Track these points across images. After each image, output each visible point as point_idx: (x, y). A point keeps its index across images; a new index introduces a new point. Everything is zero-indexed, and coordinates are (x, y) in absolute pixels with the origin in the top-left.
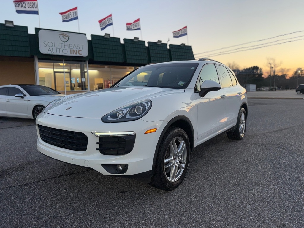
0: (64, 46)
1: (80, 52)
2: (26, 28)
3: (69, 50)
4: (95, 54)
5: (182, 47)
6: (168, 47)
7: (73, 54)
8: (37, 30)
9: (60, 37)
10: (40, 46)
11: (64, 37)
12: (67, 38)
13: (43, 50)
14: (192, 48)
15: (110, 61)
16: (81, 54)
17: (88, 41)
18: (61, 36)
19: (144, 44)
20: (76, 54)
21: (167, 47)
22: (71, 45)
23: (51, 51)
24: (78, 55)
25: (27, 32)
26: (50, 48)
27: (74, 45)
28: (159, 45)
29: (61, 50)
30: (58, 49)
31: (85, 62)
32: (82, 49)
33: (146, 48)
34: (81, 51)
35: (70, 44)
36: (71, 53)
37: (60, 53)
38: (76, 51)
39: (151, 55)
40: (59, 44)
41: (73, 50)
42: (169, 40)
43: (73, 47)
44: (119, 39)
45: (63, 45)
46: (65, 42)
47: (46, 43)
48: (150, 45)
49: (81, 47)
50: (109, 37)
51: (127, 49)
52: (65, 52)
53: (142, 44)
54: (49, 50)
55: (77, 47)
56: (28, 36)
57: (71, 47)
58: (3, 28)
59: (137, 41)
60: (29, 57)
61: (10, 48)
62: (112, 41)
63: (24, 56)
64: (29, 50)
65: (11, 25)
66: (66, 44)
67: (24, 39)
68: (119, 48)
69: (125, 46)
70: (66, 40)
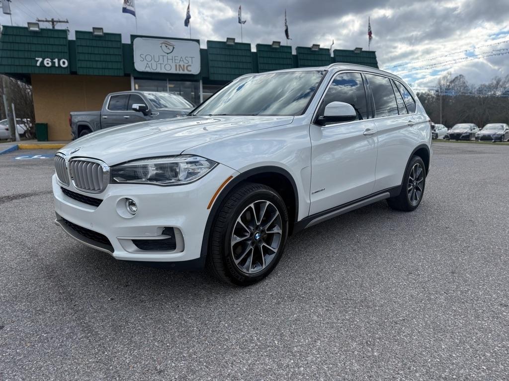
0: (168, 59)
1: (189, 68)
2: (120, 35)
3: (173, 66)
4: (211, 70)
5: (356, 53)
6: (332, 55)
7: (179, 70)
8: (133, 37)
9: (161, 47)
10: (135, 61)
11: (166, 47)
12: (171, 48)
13: (140, 66)
14: (376, 53)
16: (190, 71)
17: (202, 51)
18: (163, 46)
19: (290, 51)
20: (183, 70)
21: (330, 55)
22: (176, 58)
23: (149, 67)
24: (186, 72)
25: (121, 41)
26: (149, 63)
27: (181, 57)
28: (315, 51)
29: (163, 66)
30: (159, 64)
31: (199, 82)
32: (192, 63)
33: (292, 57)
34: (190, 66)
36: (176, 70)
37: (161, 69)
38: (184, 66)
41: (180, 66)
42: (333, 44)
43: (179, 61)
44: (249, 45)
45: (165, 58)
46: (168, 54)
47: (144, 57)
48: (299, 53)
49: (190, 60)
50: (233, 44)
51: (260, 60)
52: (168, 67)
53: (286, 51)
54: (148, 66)
55: (185, 60)
56: (122, 47)
57: (176, 61)
58: (91, 38)
59: (278, 47)
60: (122, 76)
61: (99, 65)
62: (237, 49)
63: (116, 75)
64: (122, 67)
65: (101, 34)
66: (170, 56)
67: (116, 52)
68: (249, 60)
69: (258, 56)
70: (170, 51)
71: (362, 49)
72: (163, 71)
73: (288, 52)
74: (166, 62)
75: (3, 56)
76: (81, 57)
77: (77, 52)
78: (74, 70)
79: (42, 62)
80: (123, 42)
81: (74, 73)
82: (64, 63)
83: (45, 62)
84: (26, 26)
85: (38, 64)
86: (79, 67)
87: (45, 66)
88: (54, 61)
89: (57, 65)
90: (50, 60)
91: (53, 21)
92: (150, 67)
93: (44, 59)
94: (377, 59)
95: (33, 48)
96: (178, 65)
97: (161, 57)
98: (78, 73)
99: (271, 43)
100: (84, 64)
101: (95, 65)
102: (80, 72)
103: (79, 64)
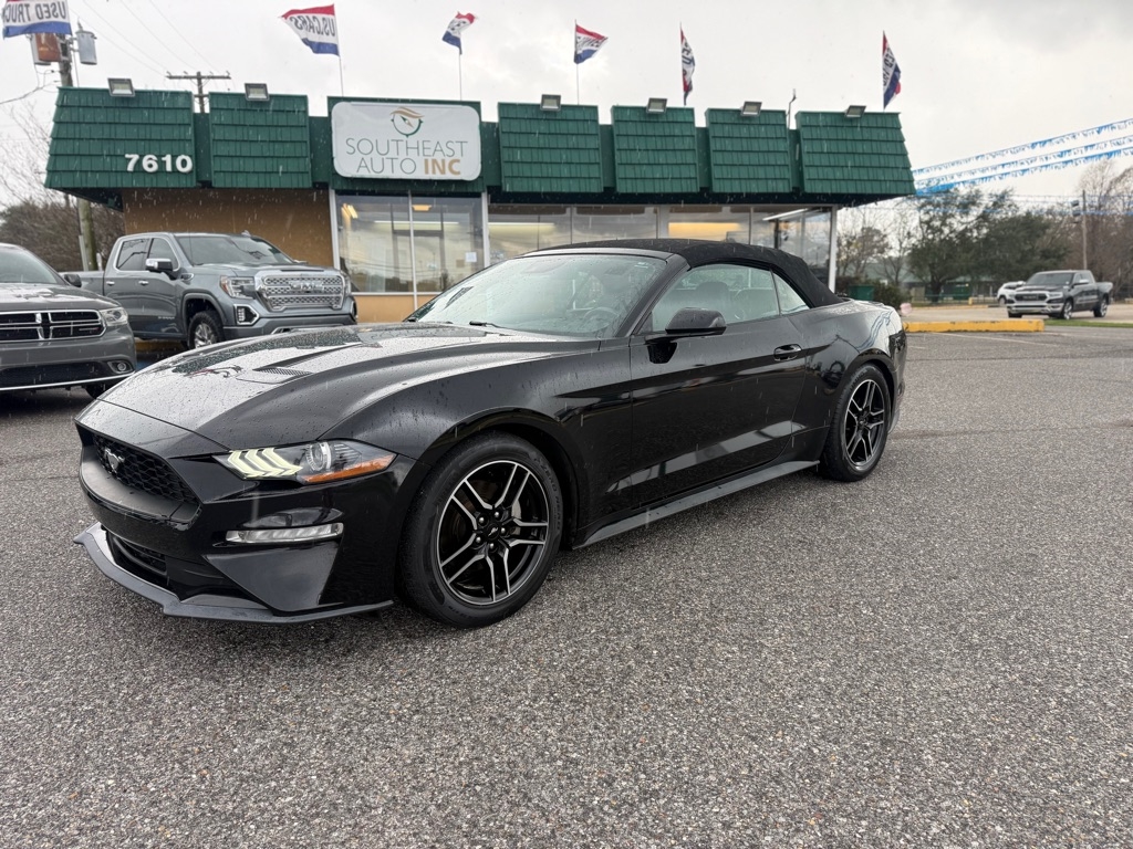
0: (407, 148)
1: (456, 167)
2: (304, 99)
3: (420, 161)
4: (506, 170)
5: (851, 120)
6: (793, 126)
7: (434, 172)
8: (333, 101)
9: (393, 121)
10: (334, 154)
11: (404, 119)
12: (415, 122)
13: (347, 164)
16: (459, 173)
17: (486, 129)
18: (398, 118)
19: (690, 120)
20: (443, 172)
21: (787, 125)
22: (426, 145)
23: (366, 166)
24: (448, 176)
25: (306, 112)
26: (364, 157)
27: (438, 143)
28: (749, 118)
29: (397, 163)
30: (388, 158)
31: (477, 199)
32: (462, 155)
33: (695, 133)
34: (458, 161)
35: (423, 142)
36: (427, 172)
37: (393, 171)
38: (443, 161)
39: (716, 158)
40: (390, 142)
41: (434, 161)
42: (794, 98)
43: (433, 150)
44: (594, 109)
45: (402, 145)
46: (407, 135)
47: (354, 144)
48: (712, 123)
49: (457, 147)
50: (556, 107)
51: (620, 143)
52: (408, 166)
53: (681, 118)
54: (363, 164)
55: (445, 149)
56: (308, 125)
57: (427, 152)
58: (241, 107)
59: (662, 111)
60: (309, 189)
61: (260, 166)
62: (566, 120)
63: (295, 186)
64: (308, 169)
65: (263, 97)
66: (412, 141)
67: (297, 135)
68: (594, 143)
69: (616, 133)
70: (413, 130)
71: (864, 108)
72: (398, 174)
73: (686, 123)
74: (403, 155)
75: (59, 152)
76: (221, 149)
77: (212, 138)
78: (206, 177)
79: (139, 163)
80: (312, 113)
81: (207, 185)
82: (184, 163)
83: (145, 163)
84: (106, 86)
85: (130, 167)
86: (215, 172)
87: (145, 172)
88: (163, 159)
89: (169, 168)
90: (155, 158)
91: (199, 77)
92: (369, 167)
93: (142, 157)
94: (904, 131)
95: (120, 132)
96: (430, 159)
97: (393, 144)
98: (213, 185)
99: (644, 103)
100: (226, 165)
101: (249, 165)
102: (219, 182)
103: (216, 165)
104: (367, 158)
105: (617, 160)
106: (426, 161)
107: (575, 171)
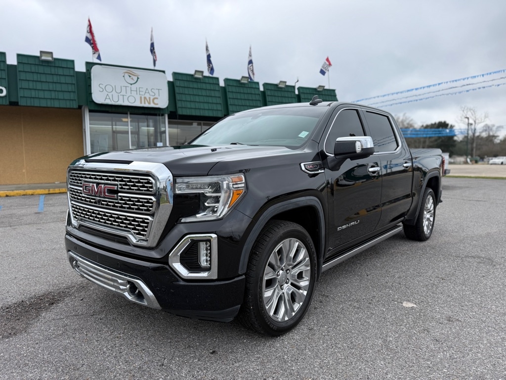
0: (131, 91)
1: (156, 101)
2: (73, 62)
3: (138, 98)
4: (179, 104)
5: (319, 91)
6: (297, 92)
7: (145, 103)
8: (89, 65)
9: (124, 76)
10: (92, 91)
11: (130, 76)
12: (135, 79)
13: (98, 97)
14: (336, 92)
15: (202, 115)
16: (157, 104)
17: (169, 82)
18: (126, 75)
19: (257, 87)
20: (149, 103)
21: (294, 92)
22: (141, 90)
24: (152, 105)
25: (73, 68)
26: (109, 94)
27: (147, 89)
28: (281, 88)
29: (126, 98)
30: (121, 95)
31: (163, 117)
32: (159, 95)
33: (260, 93)
34: (157, 98)
35: (139, 88)
36: (141, 103)
37: (123, 102)
38: (150, 98)
40: (122, 87)
41: (145, 98)
42: (298, 81)
43: (144, 92)
44: (217, 79)
45: (129, 89)
46: (131, 84)
47: (103, 87)
48: (267, 89)
49: (156, 92)
50: (201, 77)
51: (229, 95)
52: (132, 100)
53: (254, 86)
54: (108, 97)
55: (150, 92)
56: (75, 75)
57: (141, 93)
58: (36, 63)
59: (246, 82)
60: (75, 109)
61: (47, 95)
62: (205, 83)
63: (68, 107)
64: (76, 98)
65: (50, 59)
66: (134, 87)
67: (69, 80)
68: (218, 94)
69: (227, 90)
70: (134, 82)
71: (324, 87)
72: (126, 103)
73: (256, 88)
74: (129, 94)
76: (24, 85)
77: (18, 78)
78: (13, 100)
81: (14, 104)
86: (21, 97)
92: (111, 98)
96: (143, 97)
97: (124, 89)
98: (19, 104)
100: (27, 93)
101: (41, 94)
102: (22, 102)
103: (21, 93)
104: (110, 95)
105: (229, 103)
106: (141, 97)
107: (210, 106)
